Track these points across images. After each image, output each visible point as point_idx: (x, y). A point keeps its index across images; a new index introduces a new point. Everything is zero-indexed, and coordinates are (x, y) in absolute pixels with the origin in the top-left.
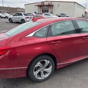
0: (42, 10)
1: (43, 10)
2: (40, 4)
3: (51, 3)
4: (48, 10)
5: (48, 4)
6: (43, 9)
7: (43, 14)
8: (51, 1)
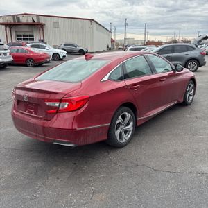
0: (18, 36)
1: (21, 36)
2: (11, 20)
3: (38, 19)
4: (32, 36)
5: (30, 21)
6: (19, 33)
7: (29, 45)
8: (38, 16)
